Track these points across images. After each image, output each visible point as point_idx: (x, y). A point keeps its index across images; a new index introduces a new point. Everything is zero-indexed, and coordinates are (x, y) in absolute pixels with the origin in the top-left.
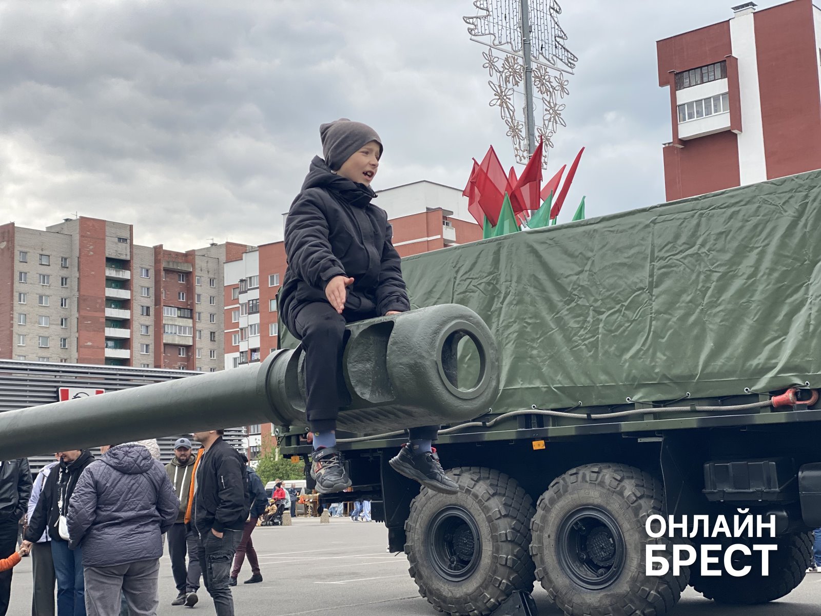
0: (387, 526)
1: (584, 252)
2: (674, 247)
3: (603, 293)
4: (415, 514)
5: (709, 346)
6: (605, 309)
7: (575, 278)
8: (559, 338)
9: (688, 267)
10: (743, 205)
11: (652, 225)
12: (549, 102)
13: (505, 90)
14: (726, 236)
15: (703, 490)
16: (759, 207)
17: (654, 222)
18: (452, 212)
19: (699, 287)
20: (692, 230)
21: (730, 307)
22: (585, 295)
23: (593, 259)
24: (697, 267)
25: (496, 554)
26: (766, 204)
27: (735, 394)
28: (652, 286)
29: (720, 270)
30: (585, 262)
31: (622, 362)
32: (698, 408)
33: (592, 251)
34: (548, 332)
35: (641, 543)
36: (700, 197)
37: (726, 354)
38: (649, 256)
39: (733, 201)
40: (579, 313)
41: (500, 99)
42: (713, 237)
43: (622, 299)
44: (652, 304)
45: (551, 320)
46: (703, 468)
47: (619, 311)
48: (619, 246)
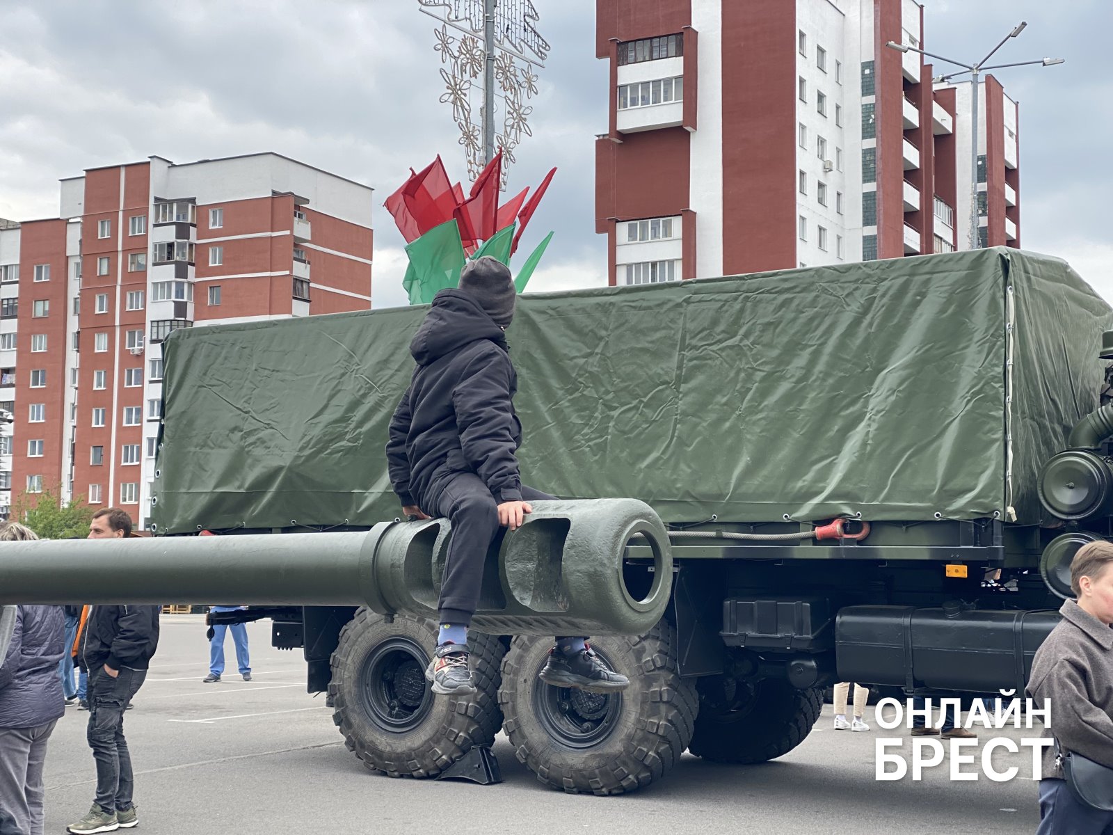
0: (307, 658)
1: (596, 330)
2: (710, 335)
3: (618, 384)
4: (346, 645)
5: (745, 460)
6: (618, 403)
7: (581, 361)
8: (556, 434)
9: (725, 361)
10: (798, 293)
11: (685, 304)
12: (513, 103)
13: (460, 83)
14: (776, 328)
15: (721, 632)
16: (817, 296)
17: (687, 301)
18: (308, 200)
19: (737, 388)
20: (734, 317)
21: (772, 414)
22: (593, 384)
23: (607, 339)
24: (738, 363)
25: (455, 700)
26: (825, 293)
27: (772, 520)
28: (680, 380)
29: (765, 369)
30: (597, 342)
31: (635, 471)
32: (725, 534)
33: (606, 329)
34: (542, 427)
35: (643, 693)
36: (746, 276)
37: (765, 472)
38: (679, 343)
39: (787, 285)
40: (584, 406)
41: (453, 93)
42: (759, 328)
43: (641, 393)
44: (678, 402)
45: (546, 412)
46: (721, 606)
47: (636, 408)
48: (643, 326)
